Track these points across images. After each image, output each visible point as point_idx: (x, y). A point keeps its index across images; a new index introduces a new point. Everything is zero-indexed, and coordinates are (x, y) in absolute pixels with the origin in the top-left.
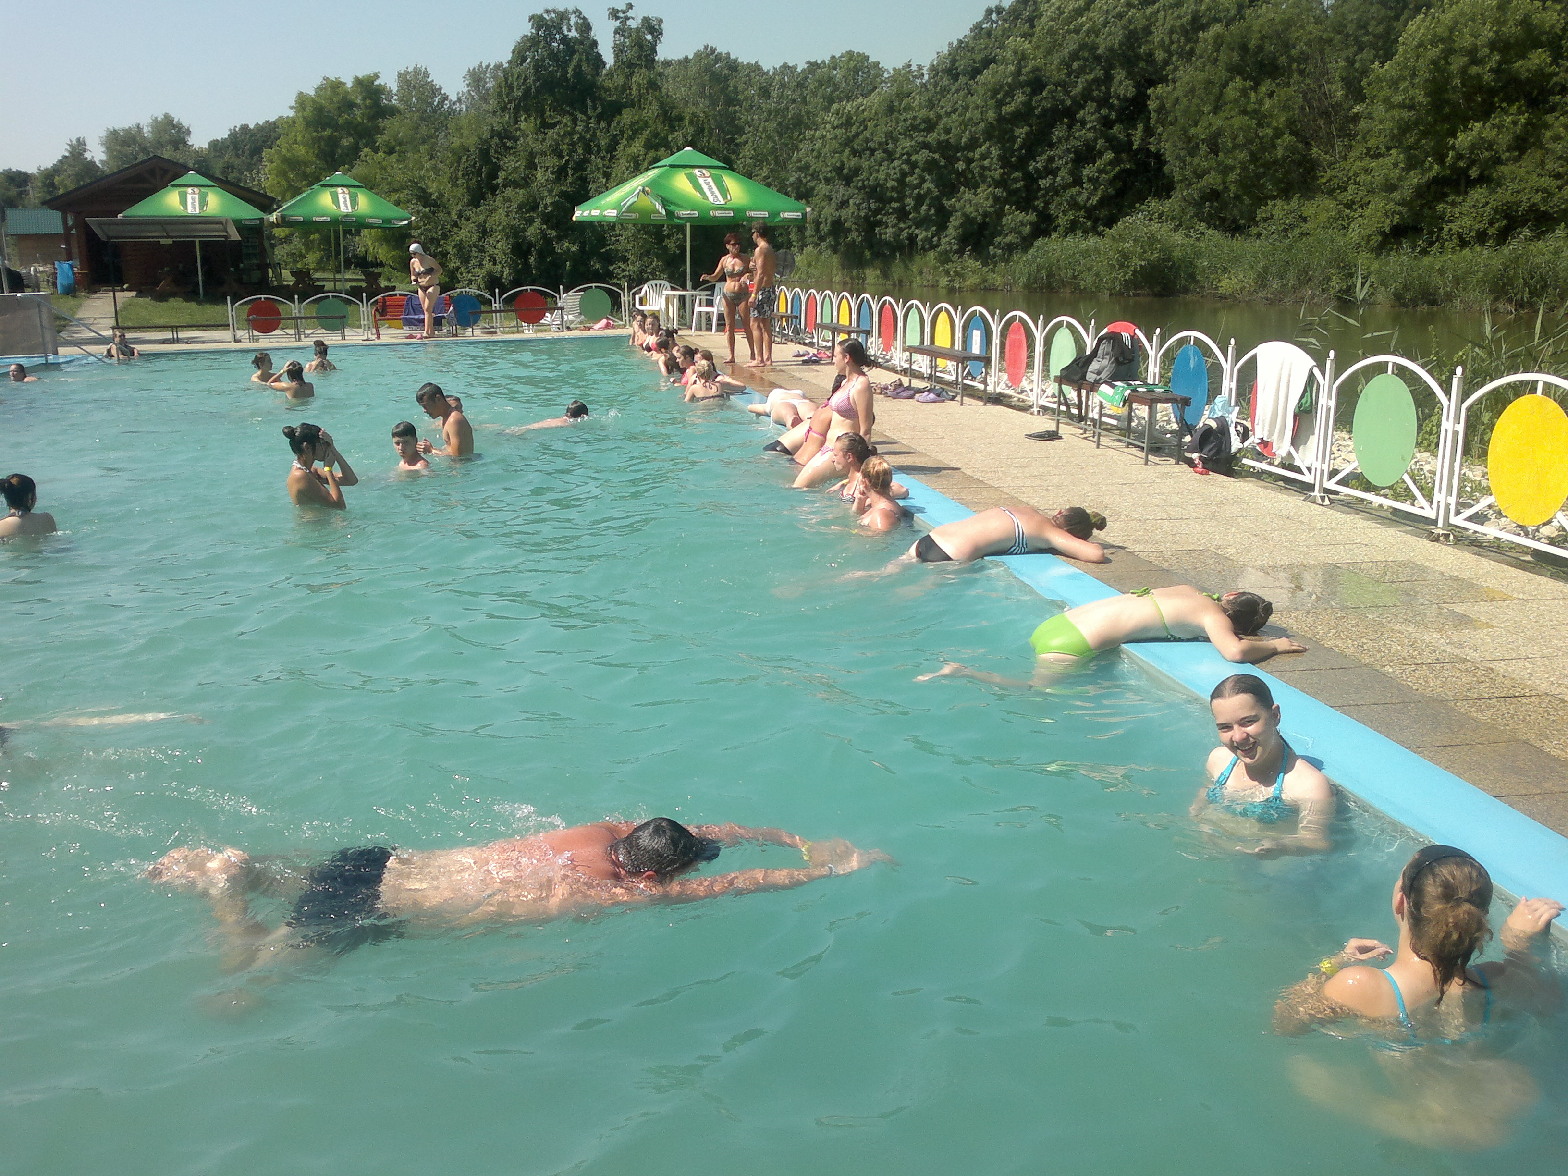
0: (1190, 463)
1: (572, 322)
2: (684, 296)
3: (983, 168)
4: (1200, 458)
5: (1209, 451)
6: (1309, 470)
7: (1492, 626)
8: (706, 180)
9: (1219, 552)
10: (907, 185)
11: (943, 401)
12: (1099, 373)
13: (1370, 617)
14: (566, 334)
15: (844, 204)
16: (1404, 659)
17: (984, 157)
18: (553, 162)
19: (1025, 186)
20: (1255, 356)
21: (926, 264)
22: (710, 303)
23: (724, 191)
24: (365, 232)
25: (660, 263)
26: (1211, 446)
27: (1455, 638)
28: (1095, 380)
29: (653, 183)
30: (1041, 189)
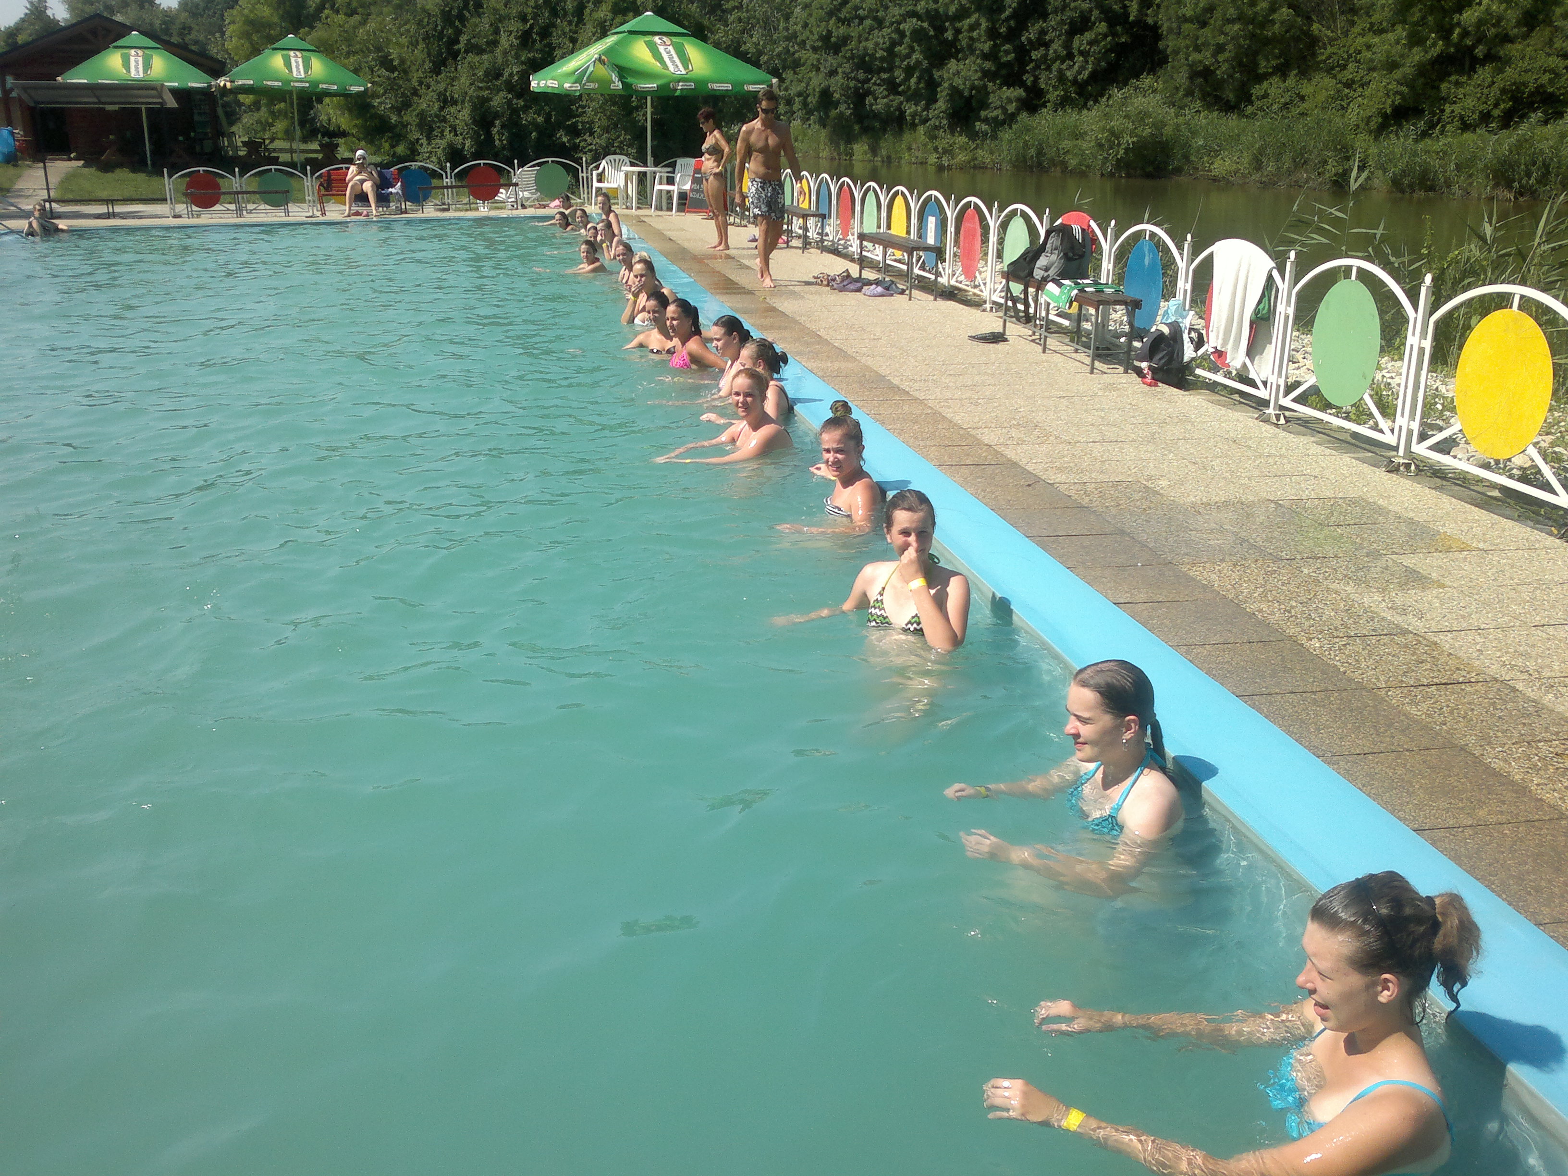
0: (1139, 372)
1: (528, 199)
2: (645, 173)
3: (971, 39)
4: (1150, 368)
5: (1160, 359)
6: (1265, 383)
7: (1443, 586)
8: (666, 49)
9: (1149, 484)
10: (897, 56)
11: (892, 295)
12: (1047, 269)
13: (1306, 571)
14: (521, 212)
15: (833, 73)
16: (1336, 629)
17: (972, 28)
18: (516, 26)
19: (1016, 59)
20: (1211, 255)
21: (915, 139)
22: (670, 181)
23: (685, 60)
24: (327, 100)
25: (628, 137)
26: (1161, 355)
27: (1399, 602)
28: (1043, 278)
29: (609, 51)
30: (1032, 61)
